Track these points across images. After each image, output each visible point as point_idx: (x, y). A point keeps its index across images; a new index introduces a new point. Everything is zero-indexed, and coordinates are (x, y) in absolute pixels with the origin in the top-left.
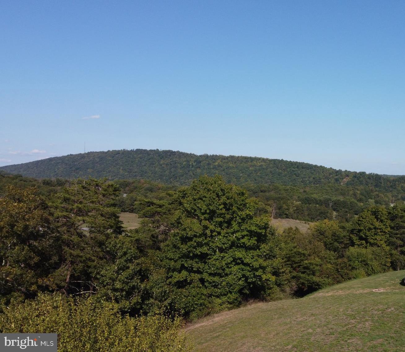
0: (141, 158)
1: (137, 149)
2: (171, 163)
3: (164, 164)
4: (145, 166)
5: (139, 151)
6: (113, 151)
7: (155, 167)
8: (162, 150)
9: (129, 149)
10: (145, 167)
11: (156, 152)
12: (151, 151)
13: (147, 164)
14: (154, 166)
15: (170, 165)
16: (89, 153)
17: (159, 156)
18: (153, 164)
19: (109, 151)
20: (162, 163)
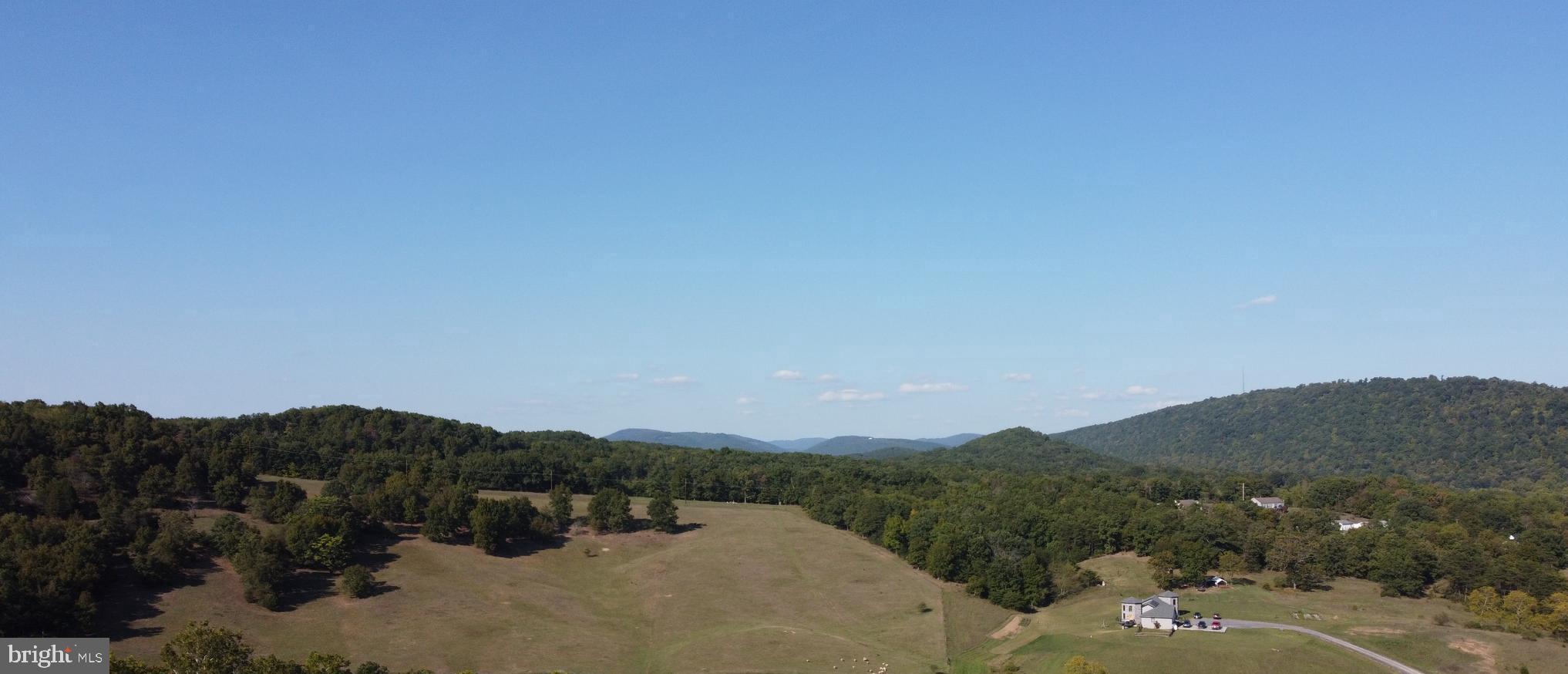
0: (1387, 402)
1: (1375, 379)
2: (1474, 412)
3: (1452, 415)
4: (1398, 422)
5: (1382, 385)
6: (1312, 385)
7: (1425, 425)
8: (1445, 378)
9: (1354, 380)
10: (1398, 425)
11: (1429, 385)
12: (1414, 381)
13: (1403, 417)
14: (1424, 421)
15: (1470, 418)
16: (1253, 394)
17: (1438, 394)
18: (1422, 418)
19: (1301, 387)
20: (1446, 412)
